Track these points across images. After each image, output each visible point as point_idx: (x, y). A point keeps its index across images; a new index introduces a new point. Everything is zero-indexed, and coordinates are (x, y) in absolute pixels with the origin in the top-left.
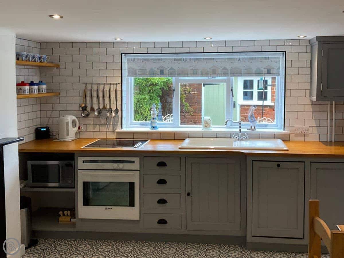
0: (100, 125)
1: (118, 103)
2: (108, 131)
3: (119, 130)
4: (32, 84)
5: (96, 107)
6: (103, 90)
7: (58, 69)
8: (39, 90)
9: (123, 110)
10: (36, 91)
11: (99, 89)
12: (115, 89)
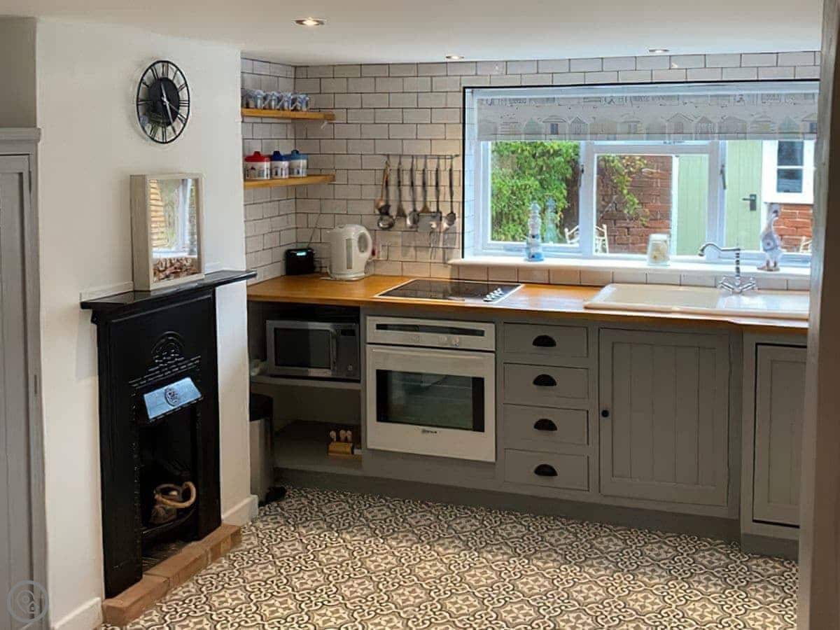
0: (416, 247)
1: (454, 200)
2: (433, 261)
3: (456, 260)
4: (276, 157)
5: (408, 208)
6: (424, 170)
7: (331, 123)
8: (291, 170)
9: (466, 215)
10: (284, 172)
11: (415, 168)
12: (448, 169)
